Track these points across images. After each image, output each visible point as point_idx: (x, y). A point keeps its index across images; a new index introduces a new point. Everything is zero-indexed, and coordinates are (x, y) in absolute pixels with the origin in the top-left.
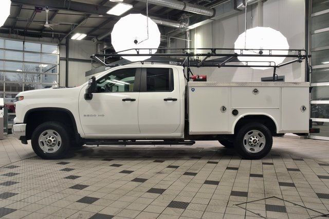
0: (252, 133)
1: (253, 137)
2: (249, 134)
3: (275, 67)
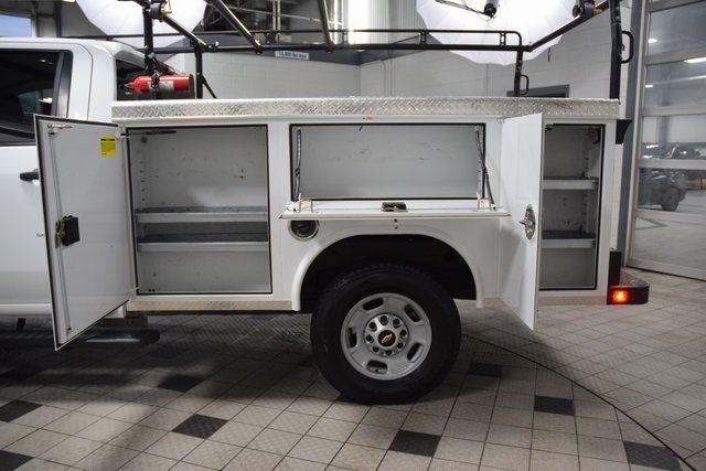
0: (379, 302)
1: (384, 321)
2: (368, 307)
3: (520, 49)
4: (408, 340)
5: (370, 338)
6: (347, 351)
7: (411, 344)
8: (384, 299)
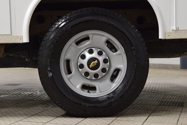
4: (110, 66)
5: (82, 66)
6: (66, 77)
7: (112, 70)
8: (90, 36)
